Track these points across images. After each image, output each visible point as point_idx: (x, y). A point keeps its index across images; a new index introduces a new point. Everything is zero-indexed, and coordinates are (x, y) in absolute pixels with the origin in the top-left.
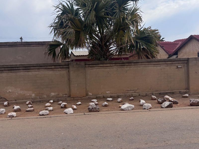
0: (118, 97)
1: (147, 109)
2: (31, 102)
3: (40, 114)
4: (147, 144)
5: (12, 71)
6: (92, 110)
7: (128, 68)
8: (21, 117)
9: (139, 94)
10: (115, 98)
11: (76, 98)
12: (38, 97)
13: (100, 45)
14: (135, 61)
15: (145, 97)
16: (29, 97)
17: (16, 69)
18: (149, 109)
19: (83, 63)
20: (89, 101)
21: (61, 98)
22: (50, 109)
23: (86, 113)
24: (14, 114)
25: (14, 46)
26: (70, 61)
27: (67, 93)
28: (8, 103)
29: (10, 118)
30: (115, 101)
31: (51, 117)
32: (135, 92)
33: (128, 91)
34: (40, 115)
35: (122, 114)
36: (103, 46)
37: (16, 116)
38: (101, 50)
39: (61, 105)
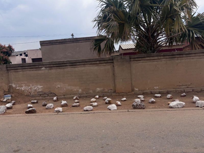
0: (168, 93)
1: (201, 107)
2: (78, 98)
3: (85, 109)
4: (196, 148)
5: (60, 67)
6: (136, 107)
7: (179, 61)
8: (67, 112)
9: (193, 90)
10: (164, 94)
11: (121, 94)
12: (85, 92)
13: (146, 37)
14: (187, 53)
15: (199, 93)
16: (76, 92)
17: (64, 65)
18: (203, 107)
19: (127, 57)
20: (135, 97)
21: (106, 93)
22: (95, 104)
23: (129, 110)
24: (60, 109)
25: (63, 43)
26: (119, 55)
27: (112, 88)
28: (57, 98)
29: (57, 113)
30: (164, 97)
31: (94, 113)
32: (188, 87)
33: (179, 86)
34: (85, 111)
35: (171, 112)
36: (150, 37)
37: (62, 111)
38: (148, 42)
39: (106, 101)
